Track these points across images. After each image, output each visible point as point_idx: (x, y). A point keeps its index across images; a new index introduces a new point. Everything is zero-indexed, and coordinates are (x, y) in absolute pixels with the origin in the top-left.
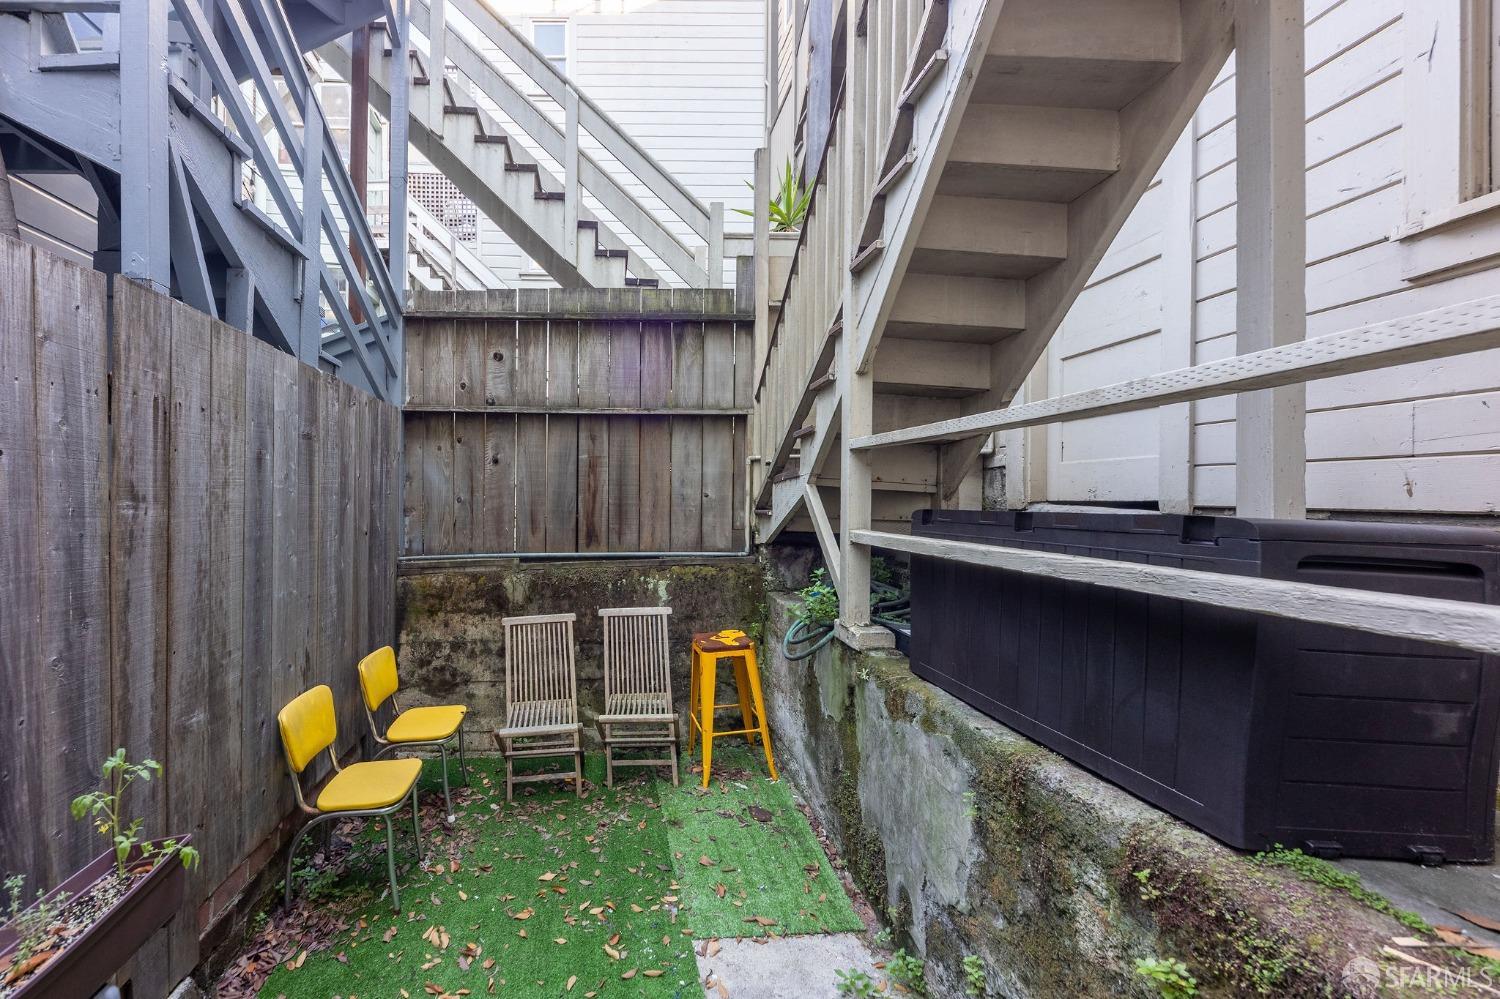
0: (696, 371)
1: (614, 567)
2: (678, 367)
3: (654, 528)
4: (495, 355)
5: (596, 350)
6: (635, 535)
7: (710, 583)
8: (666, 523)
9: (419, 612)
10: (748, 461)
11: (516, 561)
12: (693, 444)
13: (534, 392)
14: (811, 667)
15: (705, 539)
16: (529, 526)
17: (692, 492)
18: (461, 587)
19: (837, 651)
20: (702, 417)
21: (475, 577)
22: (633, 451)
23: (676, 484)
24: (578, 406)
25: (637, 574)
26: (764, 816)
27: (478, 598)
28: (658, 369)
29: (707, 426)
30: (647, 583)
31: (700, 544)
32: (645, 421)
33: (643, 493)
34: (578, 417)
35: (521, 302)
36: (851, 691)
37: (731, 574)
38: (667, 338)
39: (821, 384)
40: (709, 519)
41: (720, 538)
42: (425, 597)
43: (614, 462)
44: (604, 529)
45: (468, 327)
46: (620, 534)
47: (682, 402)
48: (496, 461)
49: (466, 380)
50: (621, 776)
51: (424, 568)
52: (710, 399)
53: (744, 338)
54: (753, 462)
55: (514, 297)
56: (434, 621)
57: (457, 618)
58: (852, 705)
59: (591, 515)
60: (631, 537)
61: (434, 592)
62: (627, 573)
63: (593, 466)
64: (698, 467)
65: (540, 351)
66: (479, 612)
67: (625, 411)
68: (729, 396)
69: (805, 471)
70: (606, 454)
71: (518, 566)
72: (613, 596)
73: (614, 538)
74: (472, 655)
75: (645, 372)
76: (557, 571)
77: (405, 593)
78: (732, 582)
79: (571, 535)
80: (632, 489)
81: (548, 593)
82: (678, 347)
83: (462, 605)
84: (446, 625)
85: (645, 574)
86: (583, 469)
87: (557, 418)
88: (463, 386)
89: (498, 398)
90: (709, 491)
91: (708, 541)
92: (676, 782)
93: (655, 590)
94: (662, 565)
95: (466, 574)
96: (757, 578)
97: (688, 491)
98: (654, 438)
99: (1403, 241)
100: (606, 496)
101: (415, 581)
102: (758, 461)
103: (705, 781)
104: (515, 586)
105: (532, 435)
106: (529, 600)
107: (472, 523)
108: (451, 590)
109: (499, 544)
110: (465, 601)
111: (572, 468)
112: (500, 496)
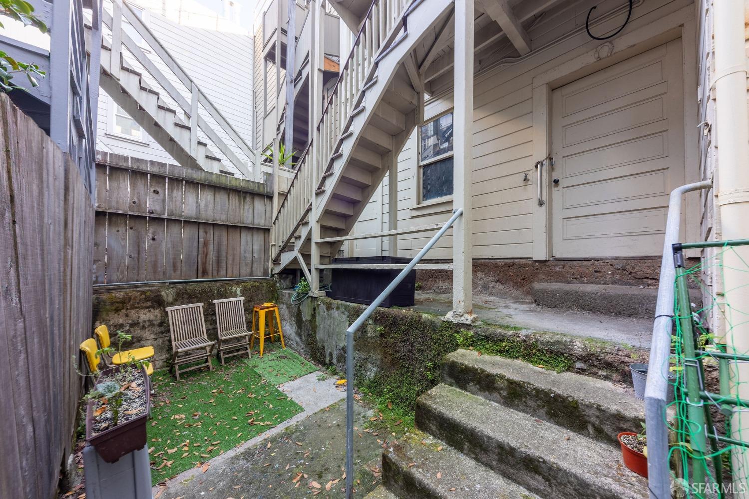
0: (251, 211)
1: (217, 284)
2: (244, 209)
3: (233, 268)
4: (154, 191)
5: (207, 197)
6: (225, 272)
7: (257, 288)
8: (238, 267)
9: (108, 311)
10: (271, 245)
11: (167, 284)
12: (249, 238)
13: (176, 210)
14: (299, 308)
15: (254, 273)
16: (172, 269)
17: (249, 255)
18: (135, 297)
19: (310, 300)
20: (253, 228)
21: (143, 292)
22: (224, 240)
23: (242, 252)
24: (199, 219)
25: (227, 287)
26: (285, 357)
27: (146, 301)
28: (236, 208)
29: (255, 232)
30: (232, 289)
31: (251, 274)
32: (230, 227)
33: (228, 255)
34: (199, 223)
35: (169, 170)
36: (314, 309)
37: (264, 284)
38: (239, 197)
39: (303, 222)
40: (255, 265)
41: (259, 273)
42: (113, 303)
43: (216, 243)
44: (211, 269)
45: (138, 175)
46: (218, 271)
47: (245, 222)
48: (154, 239)
49: (136, 200)
50: (227, 360)
51: (109, 290)
52: (256, 222)
53: (268, 202)
54: (272, 245)
55: (166, 166)
56: (118, 315)
57: (133, 311)
58: (315, 313)
59: (204, 264)
60: (223, 272)
61: (118, 300)
62: (223, 286)
63: (206, 244)
64: (251, 246)
65: (180, 193)
66: (147, 308)
67: (222, 223)
68: (263, 221)
69: (297, 248)
70: (212, 239)
71: (168, 286)
72: (217, 295)
73: (215, 273)
74: (143, 328)
75: (230, 209)
76: (189, 288)
77: (99, 303)
78: (265, 288)
79: (195, 272)
80: (224, 253)
81: (186, 296)
82: (244, 201)
83: (137, 305)
84: (127, 315)
85: (231, 286)
86: (201, 245)
87: (188, 222)
88: (134, 203)
89: (156, 211)
90: (255, 255)
91: (254, 274)
92: (250, 357)
93: (236, 292)
94: (238, 282)
95: (138, 291)
96: (274, 286)
97: (247, 255)
98: (234, 235)
99: (411, 210)
100: (211, 256)
101: (105, 296)
102: (275, 245)
103: (261, 354)
104: (168, 294)
105: (175, 229)
106: (176, 300)
107: (138, 267)
108: (130, 299)
109: (155, 277)
110: (138, 303)
111: (195, 244)
112: (156, 255)
